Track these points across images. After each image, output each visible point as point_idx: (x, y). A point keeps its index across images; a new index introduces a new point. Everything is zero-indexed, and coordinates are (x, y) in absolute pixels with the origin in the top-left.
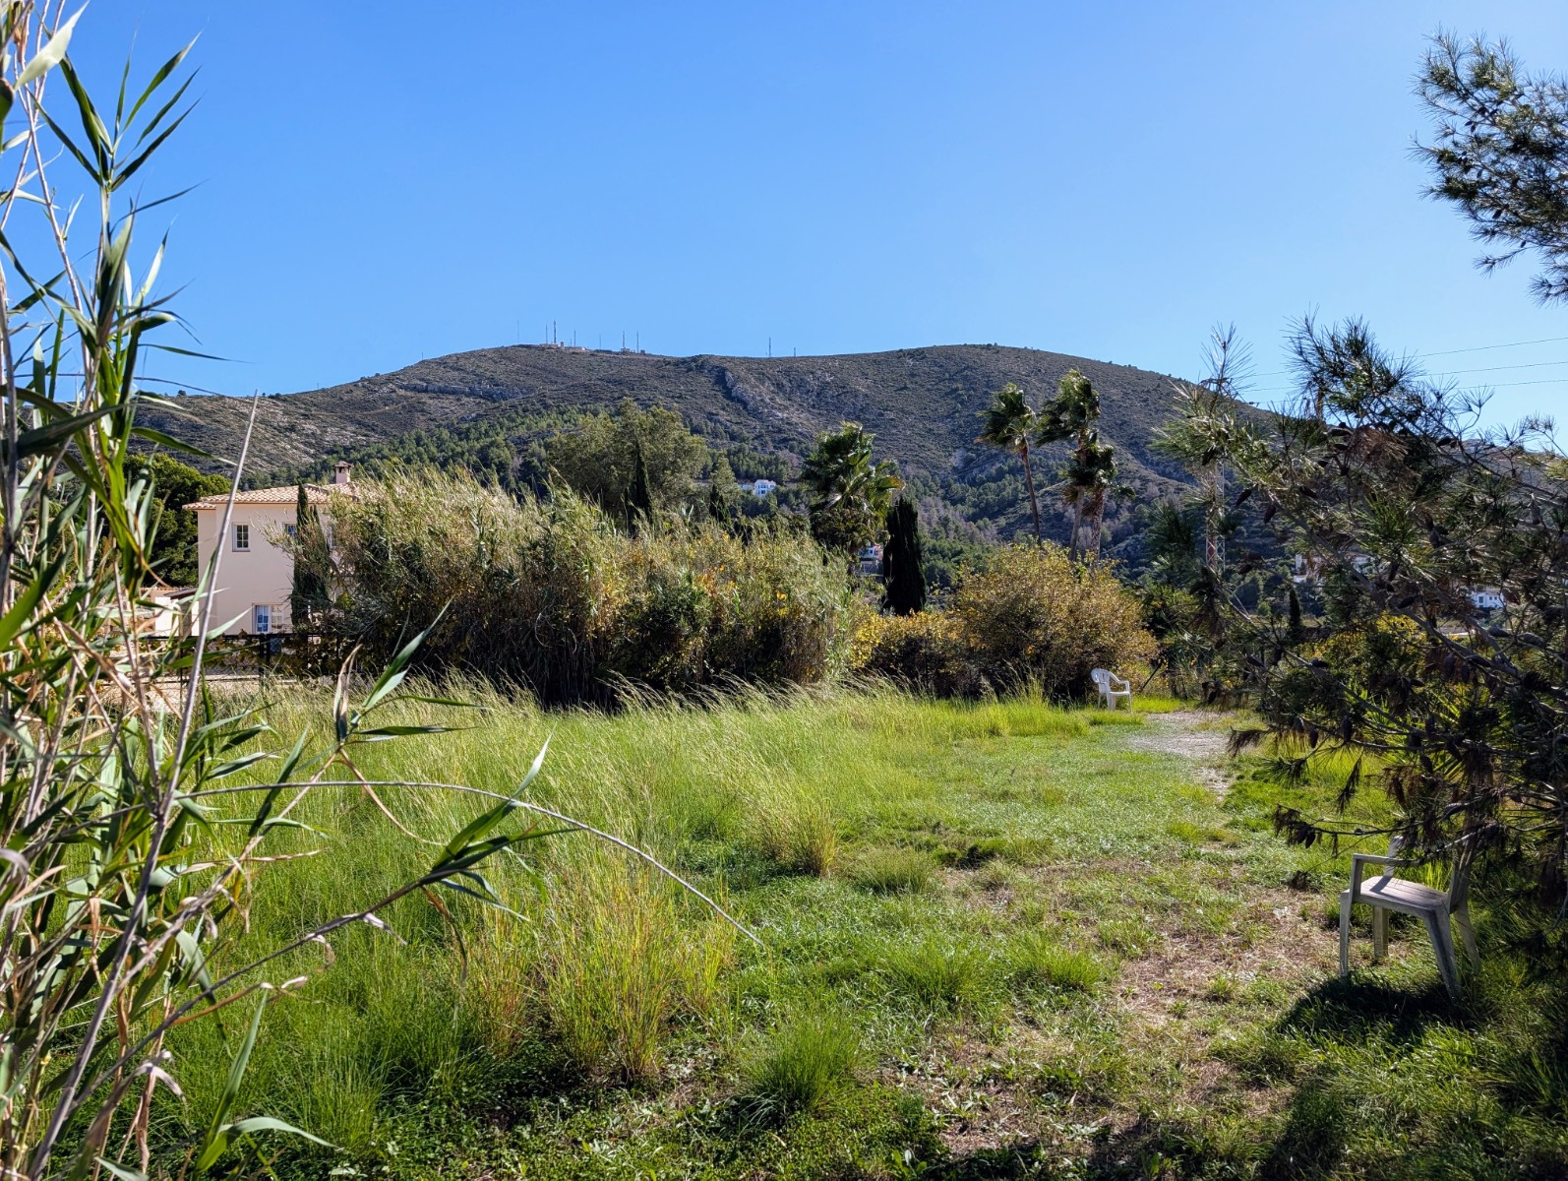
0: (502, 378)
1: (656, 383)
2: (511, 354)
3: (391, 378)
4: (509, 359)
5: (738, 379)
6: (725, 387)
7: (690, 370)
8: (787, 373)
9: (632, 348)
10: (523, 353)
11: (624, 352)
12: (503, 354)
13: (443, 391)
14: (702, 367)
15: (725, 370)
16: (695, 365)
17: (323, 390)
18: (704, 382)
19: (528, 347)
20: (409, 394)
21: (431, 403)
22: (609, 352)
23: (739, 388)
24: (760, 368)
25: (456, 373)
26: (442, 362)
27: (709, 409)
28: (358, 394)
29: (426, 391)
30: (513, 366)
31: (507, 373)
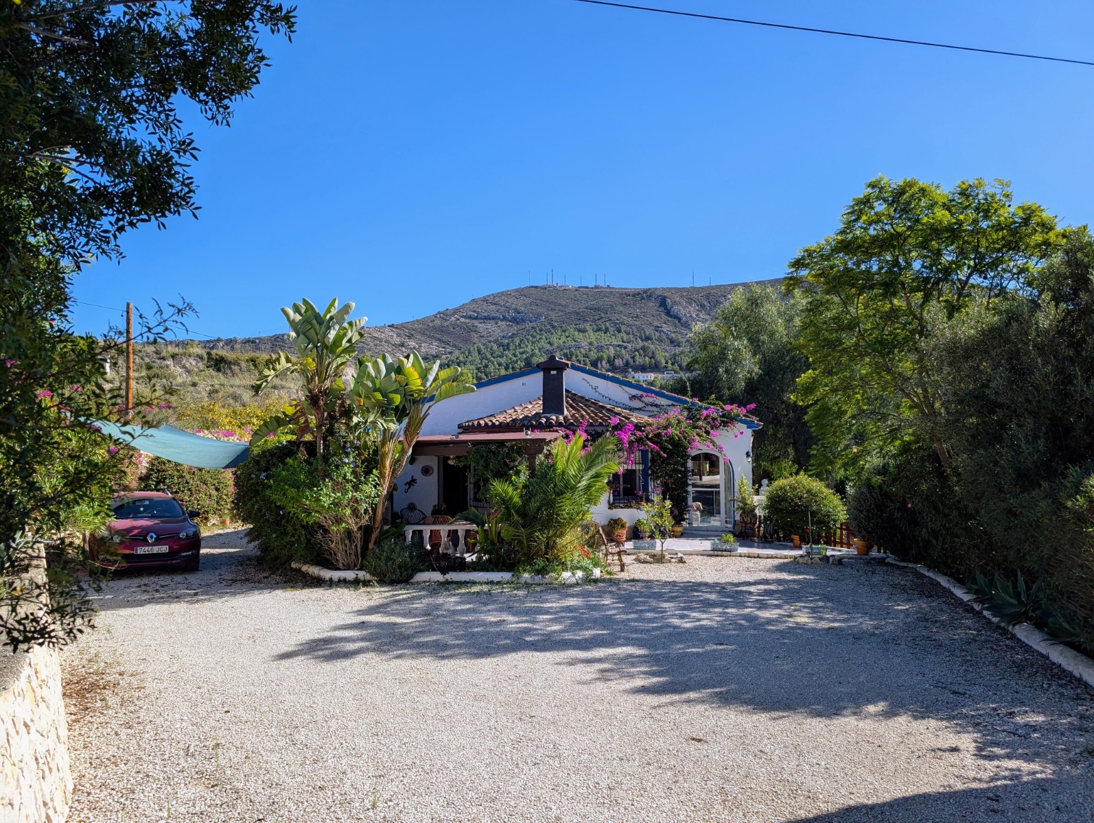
0: (522, 309)
1: (621, 309)
2: (525, 292)
3: (456, 311)
4: (525, 296)
5: (674, 303)
6: (666, 309)
7: (643, 299)
8: (707, 297)
9: (601, 283)
10: (533, 291)
11: (596, 287)
12: (521, 292)
13: (487, 318)
14: (650, 296)
15: (665, 297)
16: (644, 295)
17: (417, 321)
18: (652, 306)
19: (536, 287)
20: (467, 321)
21: (481, 326)
22: (587, 287)
23: (675, 309)
24: (689, 294)
25: (494, 306)
26: (485, 300)
27: (656, 323)
28: (438, 322)
29: (476, 318)
30: (528, 300)
31: (525, 305)
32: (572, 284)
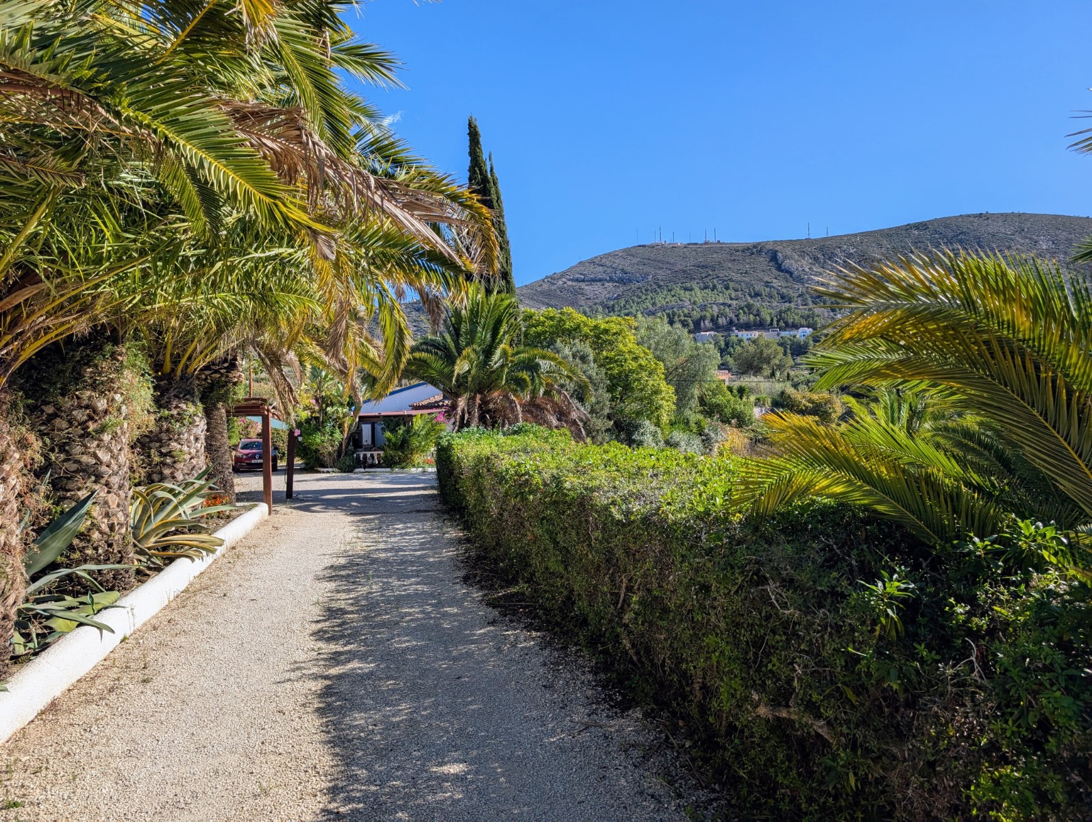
0: (629, 269)
1: (730, 265)
2: (633, 252)
3: (563, 275)
4: (632, 255)
5: (786, 257)
6: (777, 263)
7: (752, 254)
8: (821, 249)
9: (711, 239)
10: (641, 250)
11: (706, 243)
12: (628, 252)
13: (594, 280)
14: (761, 251)
15: (776, 251)
16: (754, 250)
17: (526, 286)
18: (763, 261)
19: (644, 246)
20: (574, 284)
21: (587, 288)
22: (696, 244)
23: (787, 263)
24: (802, 247)
25: (601, 268)
26: (592, 262)
27: (766, 279)
28: (545, 286)
29: (583, 281)
30: (635, 261)
31: (632, 265)
32: (680, 241)
